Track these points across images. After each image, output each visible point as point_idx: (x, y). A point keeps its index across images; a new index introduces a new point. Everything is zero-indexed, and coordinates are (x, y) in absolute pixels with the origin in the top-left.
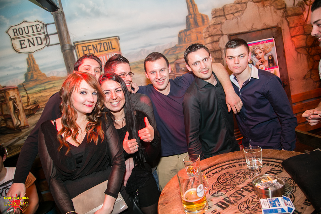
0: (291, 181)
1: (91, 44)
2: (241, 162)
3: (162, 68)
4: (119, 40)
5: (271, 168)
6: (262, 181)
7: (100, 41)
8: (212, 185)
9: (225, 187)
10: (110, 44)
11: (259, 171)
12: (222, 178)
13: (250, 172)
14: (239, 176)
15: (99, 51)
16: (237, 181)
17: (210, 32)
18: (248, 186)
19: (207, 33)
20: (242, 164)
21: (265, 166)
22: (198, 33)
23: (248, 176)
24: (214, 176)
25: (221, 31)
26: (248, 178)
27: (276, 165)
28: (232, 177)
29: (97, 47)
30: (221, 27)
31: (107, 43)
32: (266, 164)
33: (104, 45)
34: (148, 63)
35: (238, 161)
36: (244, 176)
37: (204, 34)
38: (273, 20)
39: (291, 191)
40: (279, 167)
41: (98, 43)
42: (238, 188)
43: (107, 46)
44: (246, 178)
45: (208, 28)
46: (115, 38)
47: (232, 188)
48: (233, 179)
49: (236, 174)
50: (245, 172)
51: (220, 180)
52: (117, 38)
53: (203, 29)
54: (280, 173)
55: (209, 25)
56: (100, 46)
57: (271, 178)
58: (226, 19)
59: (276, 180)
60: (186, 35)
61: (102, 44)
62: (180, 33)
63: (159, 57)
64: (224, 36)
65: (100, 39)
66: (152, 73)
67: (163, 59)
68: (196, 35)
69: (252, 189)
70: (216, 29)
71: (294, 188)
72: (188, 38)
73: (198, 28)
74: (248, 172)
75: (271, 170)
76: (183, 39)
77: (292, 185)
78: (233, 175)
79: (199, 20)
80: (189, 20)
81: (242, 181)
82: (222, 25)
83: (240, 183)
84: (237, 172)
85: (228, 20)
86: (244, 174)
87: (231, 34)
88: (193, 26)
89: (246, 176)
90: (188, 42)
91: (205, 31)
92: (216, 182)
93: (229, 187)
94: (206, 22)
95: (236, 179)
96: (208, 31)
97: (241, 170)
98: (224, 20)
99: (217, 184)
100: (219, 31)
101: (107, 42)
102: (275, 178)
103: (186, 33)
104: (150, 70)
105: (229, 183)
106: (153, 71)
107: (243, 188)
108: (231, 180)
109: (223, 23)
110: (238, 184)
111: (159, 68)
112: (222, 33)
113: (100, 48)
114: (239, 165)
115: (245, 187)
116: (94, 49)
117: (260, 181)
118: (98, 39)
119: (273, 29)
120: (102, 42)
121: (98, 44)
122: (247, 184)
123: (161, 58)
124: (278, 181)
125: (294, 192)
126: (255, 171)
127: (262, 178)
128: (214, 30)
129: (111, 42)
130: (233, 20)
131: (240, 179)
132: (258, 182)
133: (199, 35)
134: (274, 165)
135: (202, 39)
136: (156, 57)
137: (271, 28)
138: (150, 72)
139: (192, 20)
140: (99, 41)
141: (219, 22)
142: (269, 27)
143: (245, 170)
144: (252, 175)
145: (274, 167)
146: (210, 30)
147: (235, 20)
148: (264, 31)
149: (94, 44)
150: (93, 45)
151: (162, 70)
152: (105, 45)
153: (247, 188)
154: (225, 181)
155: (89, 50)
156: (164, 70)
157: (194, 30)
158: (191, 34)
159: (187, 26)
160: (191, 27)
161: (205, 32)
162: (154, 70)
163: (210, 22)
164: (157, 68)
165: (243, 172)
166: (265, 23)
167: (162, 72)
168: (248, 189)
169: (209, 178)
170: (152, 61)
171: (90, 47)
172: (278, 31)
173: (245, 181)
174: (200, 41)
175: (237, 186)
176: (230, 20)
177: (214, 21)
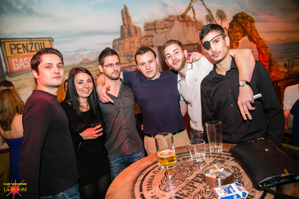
0: (235, 169)
1: (21, 43)
2: (184, 156)
3: (150, 60)
4: (53, 42)
5: (213, 160)
6: (210, 172)
7: (32, 41)
8: (160, 180)
9: (175, 181)
10: (42, 45)
11: (203, 163)
12: (169, 172)
13: (195, 164)
14: (185, 169)
15: (29, 50)
16: (185, 174)
17: (142, 43)
18: (198, 178)
19: (140, 44)
20: (186, 158)
21: (208, 158)
22: (131, 43)
23: (194, 169)
24: (161, 171)
25: (152, 43)
26: (195, 171)
27: (218, 156)
28: (179, 171)
29: (27, 46)
30: (152, 39)
31: (40, 44)
32: (208, 157)
33: (35, 45)
34: (138, 56)
35: (181, 155)
36: (191, 169)
37: (136, 44)
38: (195, 38)
39: (238, 178)
40: (221, 158)
41: (29, 42)
42: (188, 180)
43: (39, 46)
44: (193, 170)
45: (140, 39)
46: (48, 39)
47: (182, 181)
48: (181, 172)
49: (182, 168)
50: (191, 165)
51: (167, 174)
52: (51, 39)
53: (136, 39)
54: (223, 163)
55: (142, 37)
56: (31, 46)
57: (218, 167)
58: (157, 33)
59: (223, 169)
60: (120, 44)
61: (34, 44)
62: (114, 41)
63: (147, 51)
64: (155, 47)
65: (32, 39)
66: (142, 65)
67: (151, 52)
68: (129, 44)
69: (202, 180)
70: (147, 41)
71: (240, 175)
72: (121, 46)
73: (131, 38)
74: (193, 165)
75: (214, 161)
76: (117, 47)
77: (237, 172)
78: (179, 169)
79: (133, 31)
80: (123, 30)
81: (190, 174)
82: (153, 37)
83: (188, 175)
84: (183, 166)
85: (158, 34)
86: (190, 167)
87: (160, 46)
88: (126, 36)
89: (192, 169)
90: (122, 50)
91: (138, 41)
92: (164, 177)
93: (178, 180)
94: (138, 34)
95: (183, 172)
96: (141, 42)
97: (186, 163)
98: (154, 34)
99: (165, 179)
100: (150, 42)
101: (39, 42)
102: (222, 167)
103: (120, 41)
104: (140, 62)
105: (177, 176)
106: (142, 63)
107: (193, 180)
108: (178, 174)
109: (154, 36)
110: (187, 177)
111: (147, 59)
112: (153, 45)
113: (32, 48)
114: (183, 159)
115: (195, 179)
116: (24, 48)
117: (209, 171)
118: (30, 39)
119: (195, 45)
120: (34, 42)
121: (29, 44)
122: (196, 175)
123: (149, 52)
124: (225, 169)
125: (241, 179)
126: (200, 163)
127: (210, 169)
128: (146, 42)
129: (43, 43)
130: (163, 34)
131: (187, 171)
132: (207, 173)
133: (132, 45)
134: (215, 156)
135: (135, 48)
136: (144, 50)
137: (193, 44)
138: (140, 64)
139: (126, 30)
140: (30, 41)
141: (150, 35)
142: (191, 43)
143: (190, 163)
144: (198, 167)
145: (216, 158)
146: (142, 41)
147: (164, 35)
148: (187, 46)
149: (25, 43)
150: (23, 44)
151: (150, 62)
152: (37, 45)
153: (196, 180)
154: (173, 175)
155: (18, 49)
156: (152, 61)
157: (127, 39)
158: (125, 43)
159: (121, 35)
160: (125, 36)
161: (138, 43)
162: (144, 62)
163: (142, 34)
164: (146, 60)
165: (189, 165)
166: (188, 40)
167: (150, 63)
168: (198, 180)
169: (156, 173)
170: (141, 54)
171: (19, 46)
172: (198, 47)
173: (192, 173)
174: (133, 50)
175: (187, 179)
176: (160, 34)
177: (146, 34)
